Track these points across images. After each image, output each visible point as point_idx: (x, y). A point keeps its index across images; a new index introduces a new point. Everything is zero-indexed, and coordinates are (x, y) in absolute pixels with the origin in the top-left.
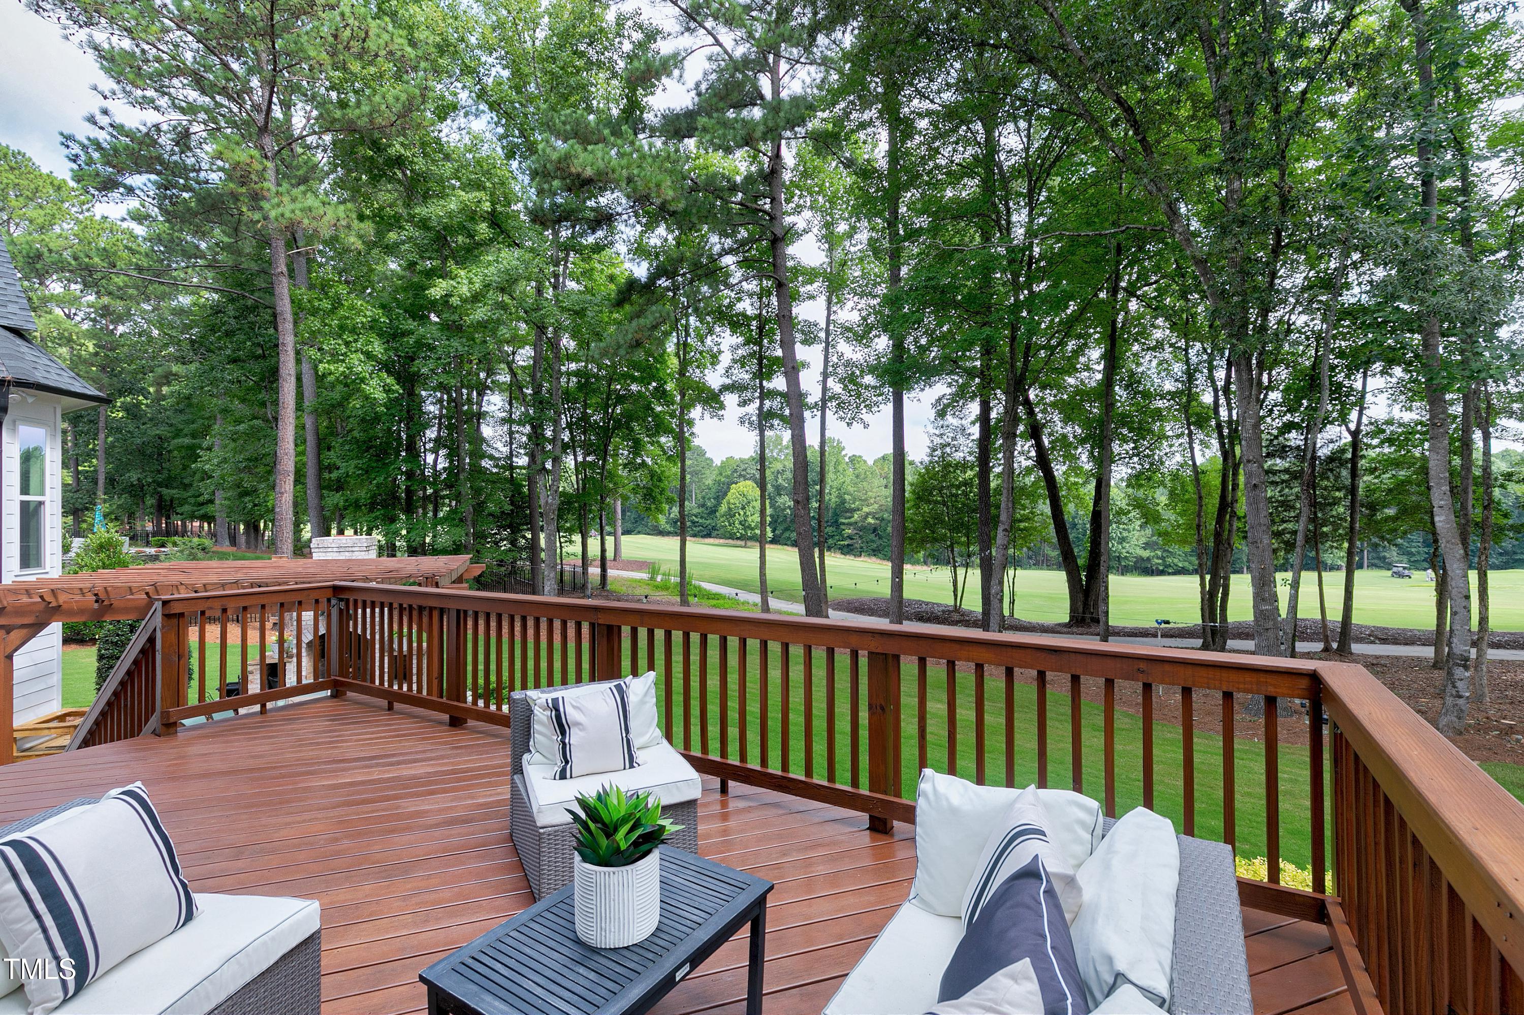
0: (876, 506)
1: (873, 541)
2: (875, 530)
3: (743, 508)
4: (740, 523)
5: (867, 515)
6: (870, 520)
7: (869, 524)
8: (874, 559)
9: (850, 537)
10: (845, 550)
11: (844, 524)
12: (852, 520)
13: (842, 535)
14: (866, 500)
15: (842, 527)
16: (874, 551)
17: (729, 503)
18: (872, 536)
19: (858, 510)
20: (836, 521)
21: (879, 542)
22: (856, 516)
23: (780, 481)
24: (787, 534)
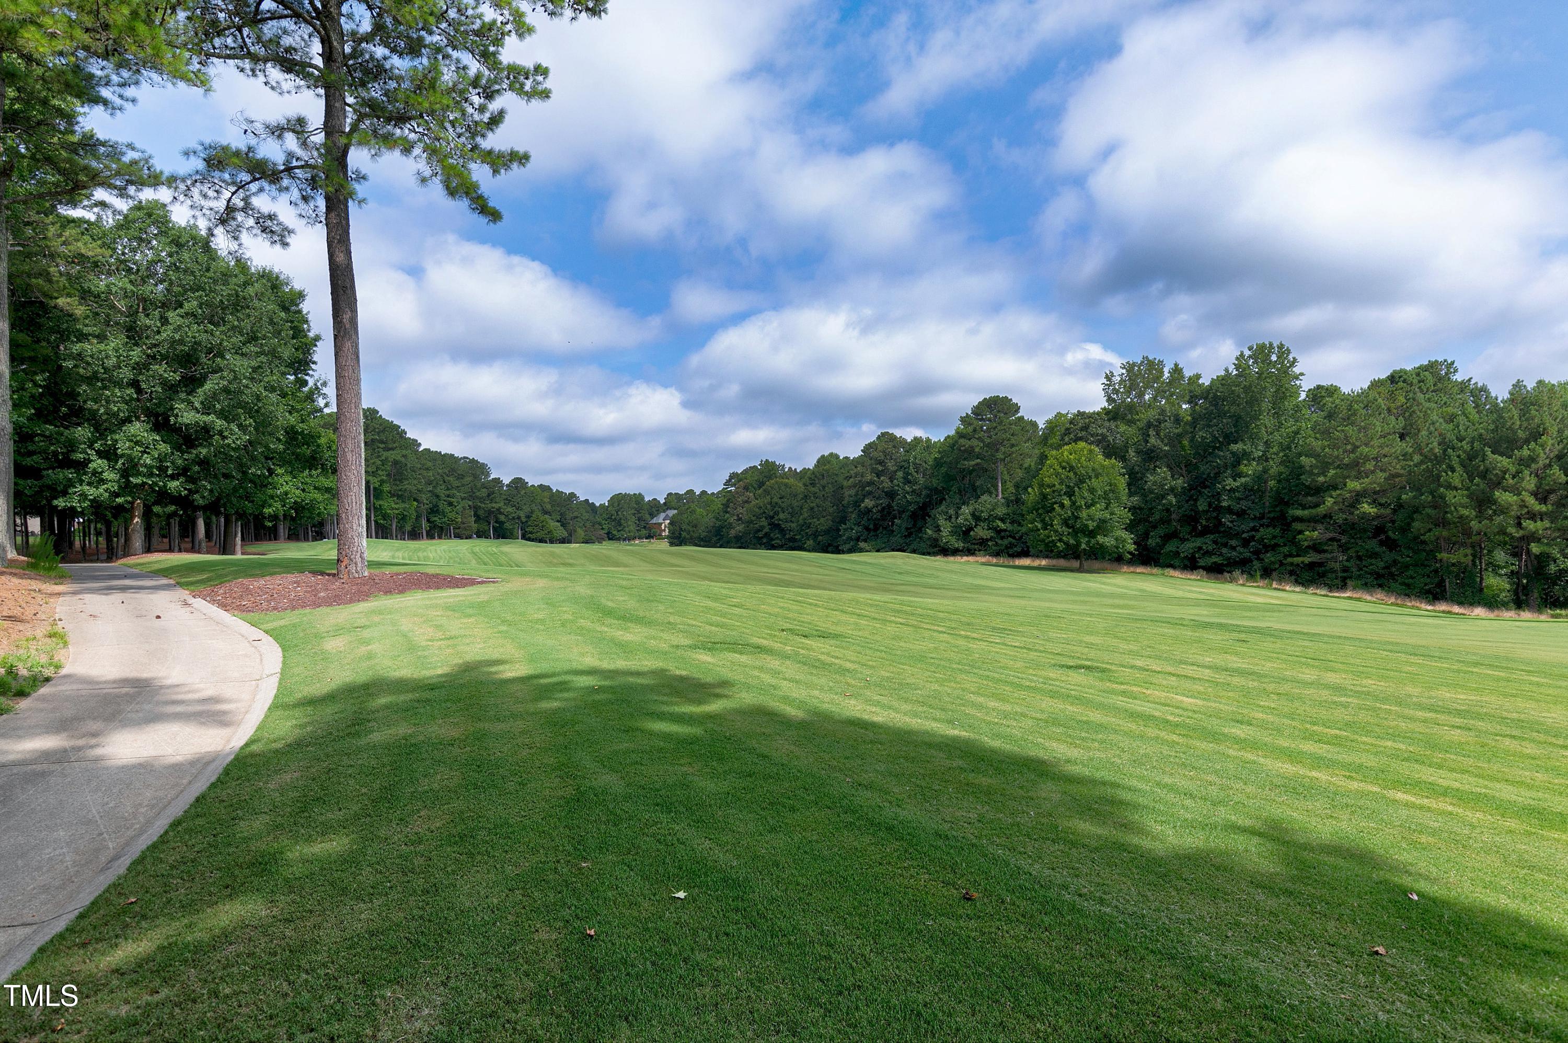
0: (1381, 476)
1: (1374, 555)
2: (1380, 530)
3: (1070, 494)
4: (1065, 523)
5: (1359, 496)
6: (1367, 508)
7: (1364, 516)
8: (1380, 595)
9: (1316, 547)
10: (1306, 575)
11: (1300, 520)
12: (1322, 510)
13: (1293, 542)
14: (1356, 464)
15: (1297, 526)
16: (1378, 576)
17: (1041, 485)
18: (1372, 544)
19: (1335, 488)
20: (1283, 516)
21: (1389, 556)
22: (1329, 501)
23: (1153, 440)
24: (1171, 547)
